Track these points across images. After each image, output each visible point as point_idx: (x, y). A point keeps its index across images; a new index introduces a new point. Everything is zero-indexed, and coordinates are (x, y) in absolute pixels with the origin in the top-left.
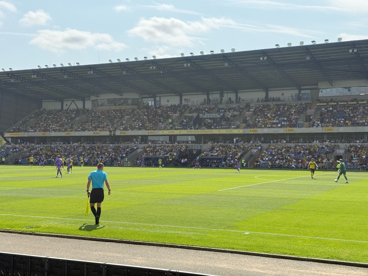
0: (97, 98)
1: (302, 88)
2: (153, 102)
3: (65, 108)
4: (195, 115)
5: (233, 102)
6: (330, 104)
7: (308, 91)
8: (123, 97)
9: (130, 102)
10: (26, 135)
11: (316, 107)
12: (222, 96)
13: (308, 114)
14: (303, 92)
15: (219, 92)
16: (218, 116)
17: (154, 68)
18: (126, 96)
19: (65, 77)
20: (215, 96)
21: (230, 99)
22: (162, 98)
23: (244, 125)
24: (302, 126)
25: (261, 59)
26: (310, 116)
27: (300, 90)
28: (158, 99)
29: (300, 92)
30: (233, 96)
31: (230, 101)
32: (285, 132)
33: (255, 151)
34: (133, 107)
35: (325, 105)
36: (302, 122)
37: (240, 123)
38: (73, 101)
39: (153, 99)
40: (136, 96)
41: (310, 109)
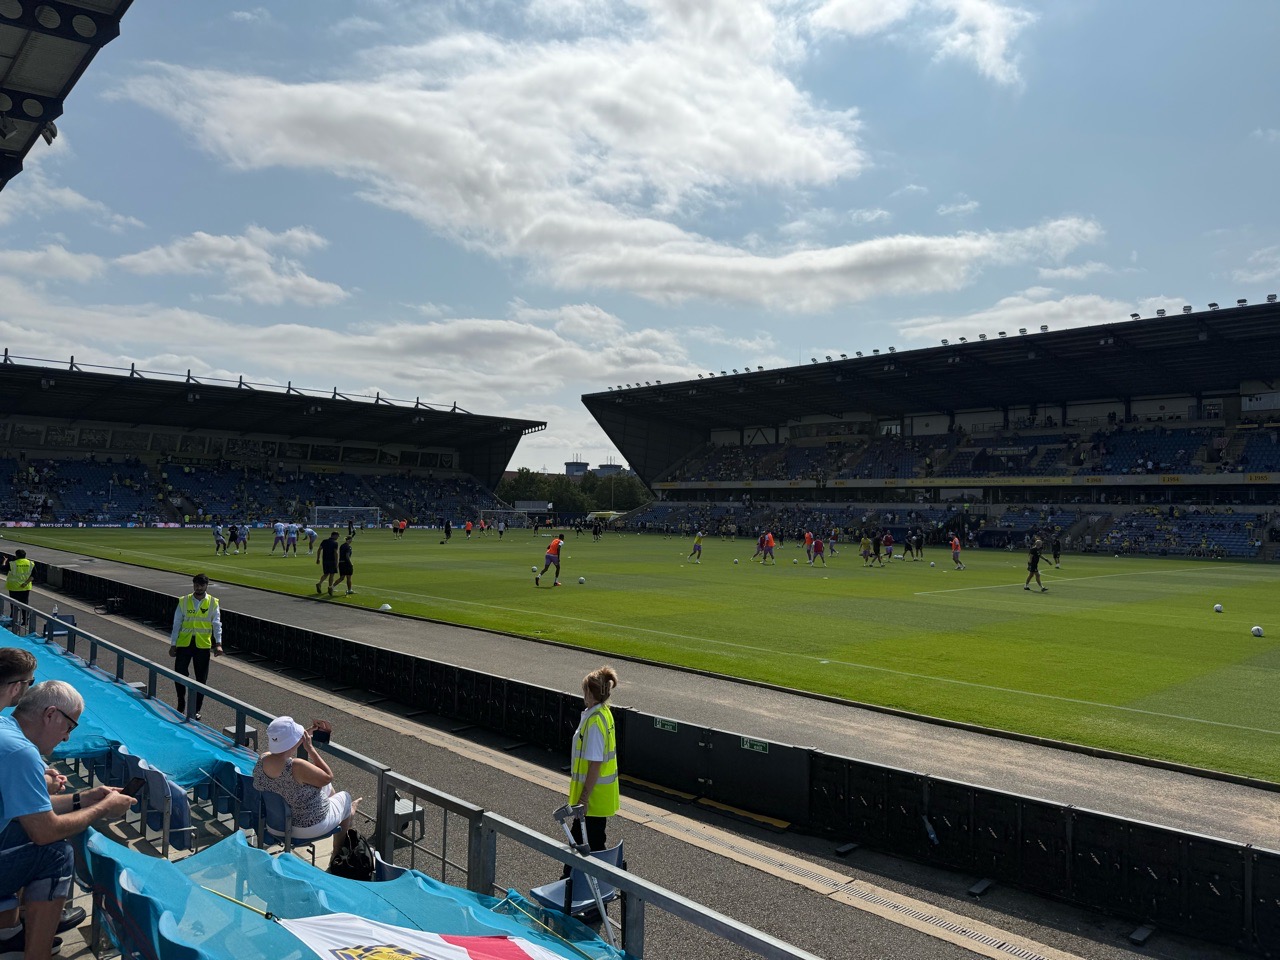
0: (798, 423)
1: (1204, 394)
2: (899, 427)
3: (747, 442)
4: (977, 450)
5: (1056, 424)
6: (1265, 425)
7: (1220, 401)
8: (843, 420)
9: (856, 429)
10: (683, 485)
11: (1235, 431)
12: (1034, 412)
13: (1215, 446)
14: (1205, 402)
15: (1028, 406)
16: (1024, 452)
17: (892, 368)
18: (847, 418)
19: (741, 391)
20: (1020, 414)
21: (1050, 418)
22: (915, 420)
23: (1076, 468)
24: (1198, 470)
25: (1102, 342)
26: (1220, 450)
27: (1200, 398)
28: (907, 421)
29: (1200, 402)
30: (1056, 414)
31: (1050, 421)
32: (1162, 483)
33: (1096, 519)
34: (861, 437)
35: (1255, 429)
36: (1200, 463)
37: (1068, 464)
38: (759, 429)
39: (898, 422)
40: (867, 418)
41: (1219, 436)
